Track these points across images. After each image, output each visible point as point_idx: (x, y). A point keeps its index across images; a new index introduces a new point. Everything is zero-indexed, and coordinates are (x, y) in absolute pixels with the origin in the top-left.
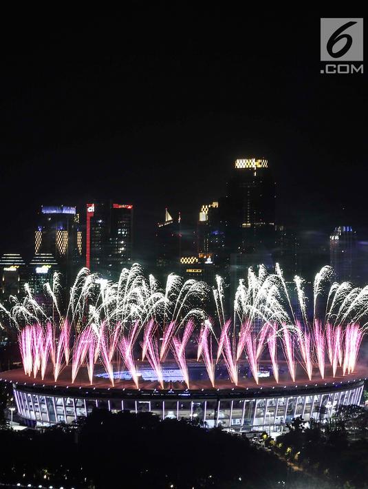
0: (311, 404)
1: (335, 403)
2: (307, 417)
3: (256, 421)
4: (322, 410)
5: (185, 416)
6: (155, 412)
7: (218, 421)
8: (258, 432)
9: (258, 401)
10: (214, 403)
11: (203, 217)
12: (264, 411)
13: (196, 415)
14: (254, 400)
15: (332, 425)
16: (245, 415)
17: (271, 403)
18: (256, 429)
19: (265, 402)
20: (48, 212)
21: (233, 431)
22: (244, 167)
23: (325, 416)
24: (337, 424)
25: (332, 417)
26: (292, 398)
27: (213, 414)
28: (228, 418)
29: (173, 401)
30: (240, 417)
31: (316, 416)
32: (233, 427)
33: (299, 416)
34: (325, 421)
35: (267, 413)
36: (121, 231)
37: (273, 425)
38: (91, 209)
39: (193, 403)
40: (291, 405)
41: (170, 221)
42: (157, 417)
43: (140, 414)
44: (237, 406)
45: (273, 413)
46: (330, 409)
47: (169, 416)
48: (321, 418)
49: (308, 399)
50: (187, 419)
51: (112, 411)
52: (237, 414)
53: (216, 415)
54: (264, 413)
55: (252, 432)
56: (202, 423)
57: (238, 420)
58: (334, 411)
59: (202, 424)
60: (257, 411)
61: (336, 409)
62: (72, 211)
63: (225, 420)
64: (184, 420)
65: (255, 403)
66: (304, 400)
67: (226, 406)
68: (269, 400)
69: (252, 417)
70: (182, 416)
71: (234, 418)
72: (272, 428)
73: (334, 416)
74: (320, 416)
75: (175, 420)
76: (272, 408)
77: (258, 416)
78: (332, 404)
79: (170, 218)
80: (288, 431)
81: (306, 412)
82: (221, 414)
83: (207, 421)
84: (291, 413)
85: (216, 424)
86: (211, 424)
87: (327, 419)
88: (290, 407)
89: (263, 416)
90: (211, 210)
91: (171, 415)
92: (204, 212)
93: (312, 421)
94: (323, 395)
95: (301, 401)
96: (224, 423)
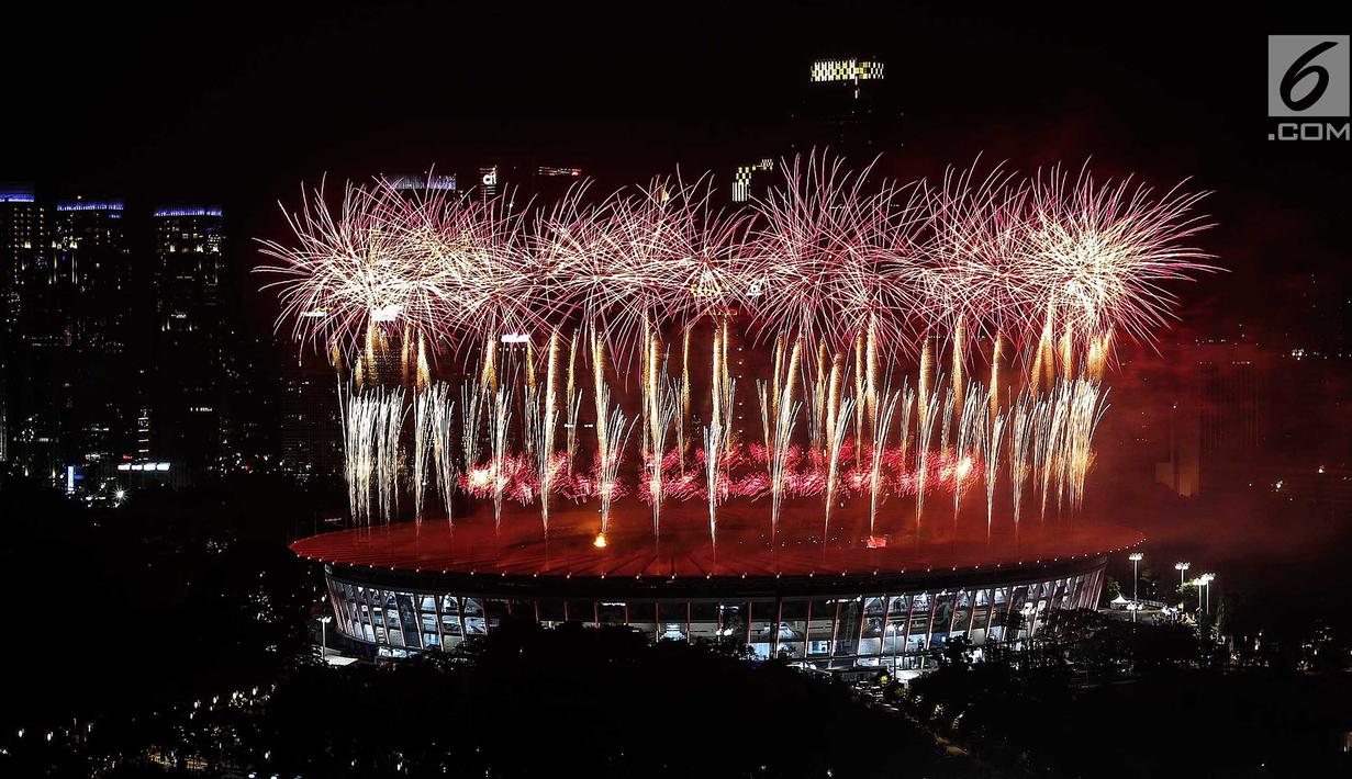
0: (987, 608)
1: (1042, 605)
2: (977, 636)
3: (863, 646)
4: (1012, 621)
5: (703, 635)
6: (638, 626)
7: (780, 647)
8: (868, 669)
9: (869, 601)
10: (769, 605)
11: (740, 191)
12: (883, 625)
13: (728, 632)
14: (859, 599)
15: (1035, 653)
16: (839, 633)
17: (897, 604)
18: (865, 663)
19: (885, 604)
21: (813, 667)
22: (831, 78)
23: (1020, 634)
24: (1047, 652)
25: (1035, 636)
26: (943, 593)
27: (767, 629)
28: (800, 637)
29: (677, 601)
30: (828, 637)
31: (998, 632)
32: (813, 658)
33: (961, 633)
34: (1019, 646)
35: (890, 628)
37: (902, 654)
38: (490, 179)
39: (722, 607)
40: (942, 610)
42: (643, 637)
43: (605, 629)
44: (823, 613)
45: (901, 629)
46: (1031, 619)
47: (669, 634)
48: (1011, 638)
49: (981, 597)
50: (710, 642)
51: (544, 623)
52: (820, 631)
53: (774, 631)
54: (883, 629)
55: (855, 670)
56: (743, 650)
57: (822, 645)
58: (1038, 623)
59: (744, 654)
60: (866, 623)
61: (1044, 620)
62: (448, 183)
63: (793, 644)
64: (702, 643)
65: (860, 606)
66: (972, 599)
67: (795, 613)
68: (893, 599)
69: (856, 637)
70: (697, 634)
71: (815, 639)
72: (899, 661)
73: (1040, 634)
74: (1007, 634)
75: (681, 642)
76: (902, 616)
77: (869, 635)
78: (1035, 605)
80: (934, 667)
81: (977, 625)
82: (785, 632)
83: (752, 645)
84: (942, 628)
85: (773, 650)
86: (762, 651)
87: (1022, 640)
88: (940, 614)
89: (880, 635)
90: (757, 176)
91: (673, 632)
92: (741, 182)
93: (989, 645)
94: (1014, 588)
95: (963, 602)
96: (792, 649)
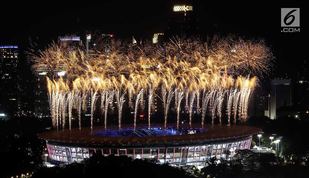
0: (221, 149)
1: (235, 148)
2: (218, 157)
3: (189, 160)
4: (227, 152)
5: (146, 157)
6: (129, 155)
7: (167, 160)
8: (190, 166)
9: (190, 148)
10: (164, 149)
11: (155, 40)
12: (194, 154)
13: (153, 157)
14: (187, 147)
15: (234, 161)
16: (182, 157)
17: (197, 149)
18: (189, 164)
19: (194, 149)
20: (63, 40)
21: (175, 165)
22: (178, 10)
23: (230, 156)
24: (236, 161)
25: (234, 157)
26: (209, 146)
27: (163, 156)
28: (172, 158)
29: (140, 149)
30: (179, 158)
31: (224, 156)
32: (175, 163)
33: (214, 156)
34: (229, 159)
35: (195, 155)
36: (107, 50)
37: (199, 162)
39: (151, 150)
40: (209, 150)
41: (135, 43)
42: (131, 158)
43: (120, 156)
44: (177, 151)
45: (198, 155)
46: (233, 152)
48: (227, 157)
49: (219, 146)
50: (148, 159)
51: (104, 155)
52: (177, 156)
53: (165, 156)
55: (186, 166)
57: (178, 160)
60: (190, 154)
61: (236, 152)
62: (78, 39)
63: (170, 159)
64: (146, 160)
65: (188, 149)
66: (217, 147)
67: (172, 151)
68: (196, 147)
69: (187, 157)
71: (176, 158)
72: (198, 164)
73: (236, 156)
75: (141, 160)
76: (198, 152)
77: (190, 157)
79: (135, 42)
80: (207, 165)
81: (218, 154)
82: (168, 156)
83: (159, 160)
84: (210, 155)
85: (165, 161)
86: (162, 161)
87: (230, 158)
88: (208, 151)
89: (193, 157)
90: (159, 36)
91: (138, 157)
93: (222, 159)
94: (228, 144)
95: (215, 148)
96: (170, 161)
